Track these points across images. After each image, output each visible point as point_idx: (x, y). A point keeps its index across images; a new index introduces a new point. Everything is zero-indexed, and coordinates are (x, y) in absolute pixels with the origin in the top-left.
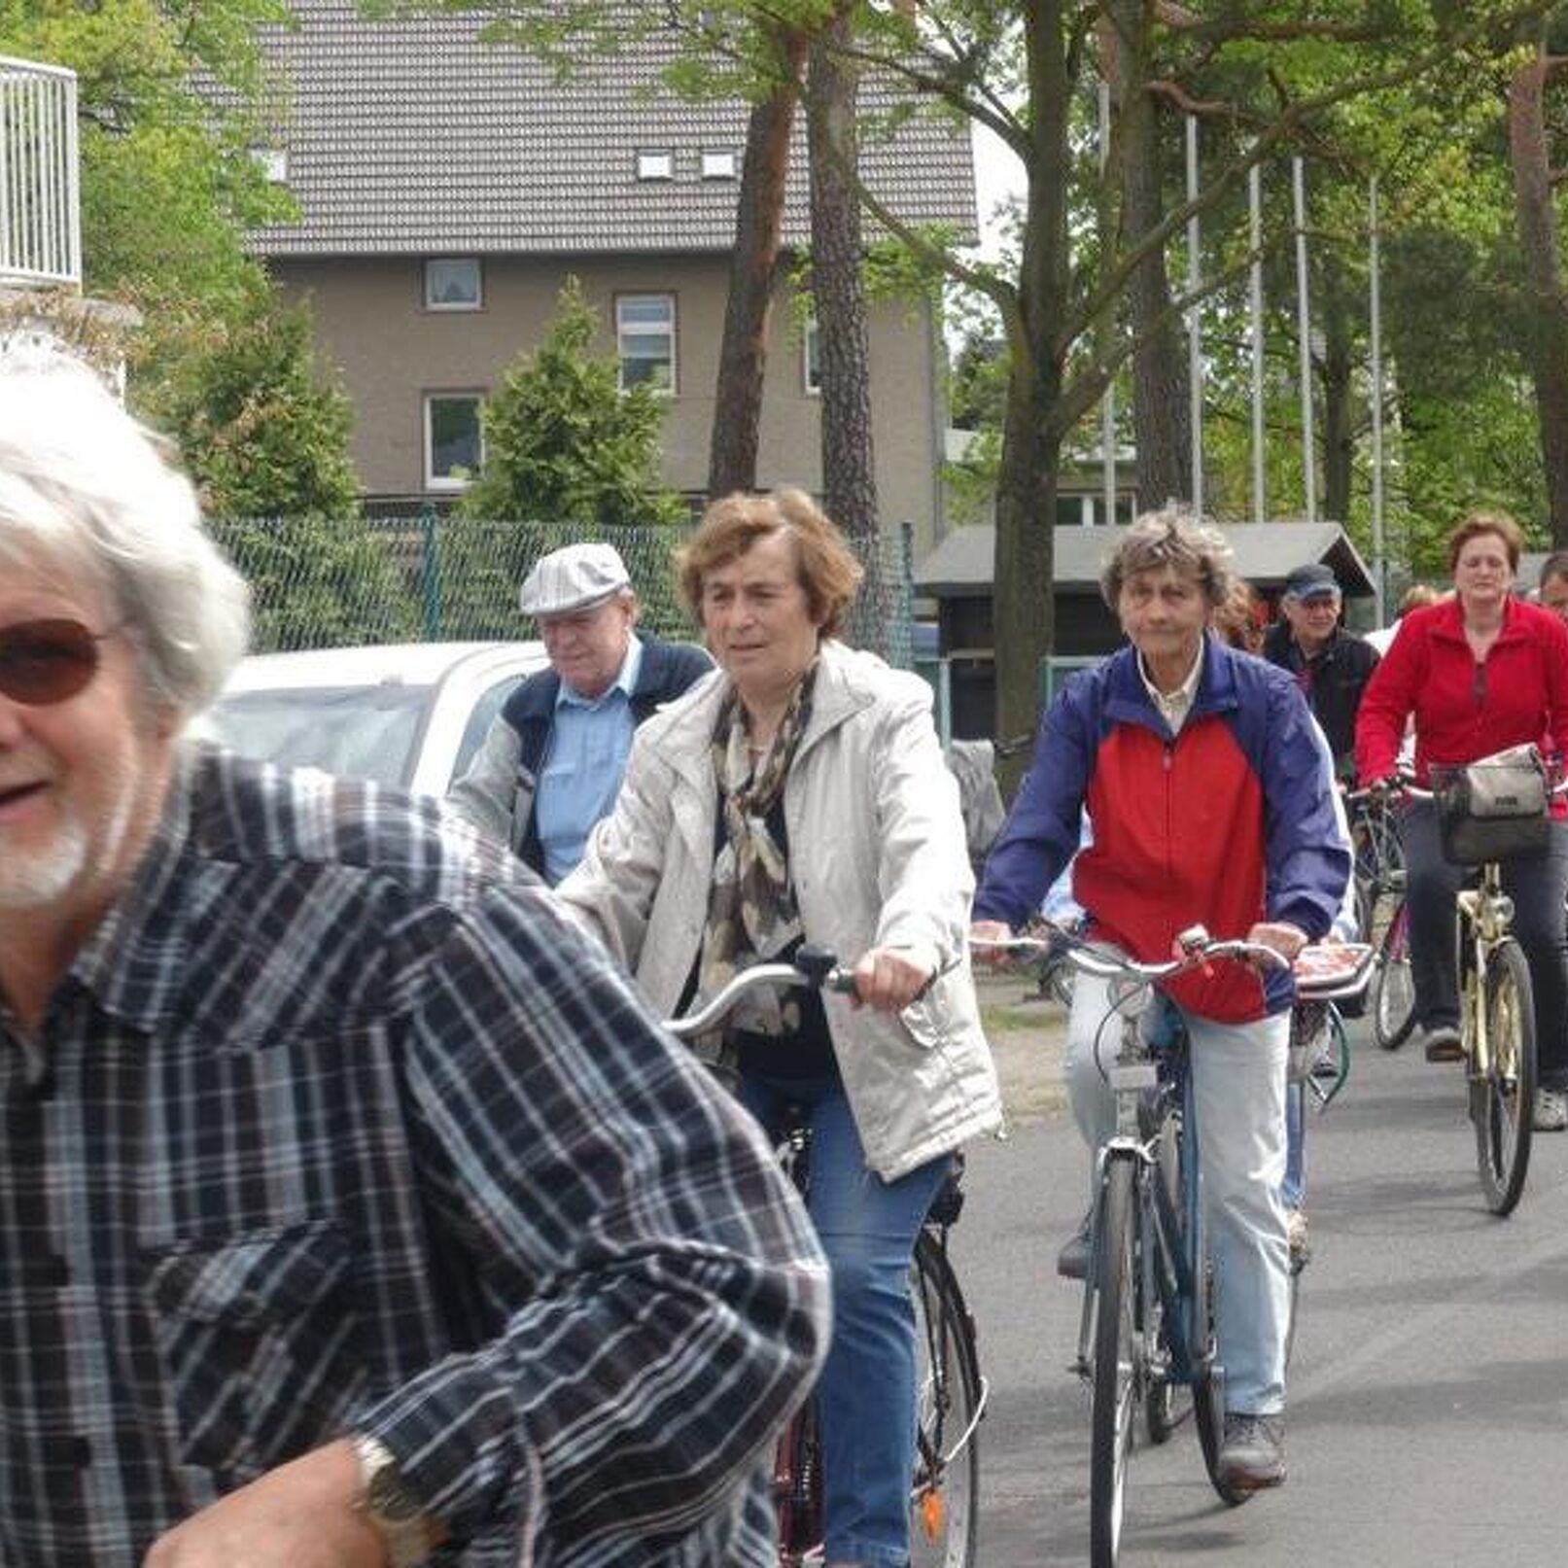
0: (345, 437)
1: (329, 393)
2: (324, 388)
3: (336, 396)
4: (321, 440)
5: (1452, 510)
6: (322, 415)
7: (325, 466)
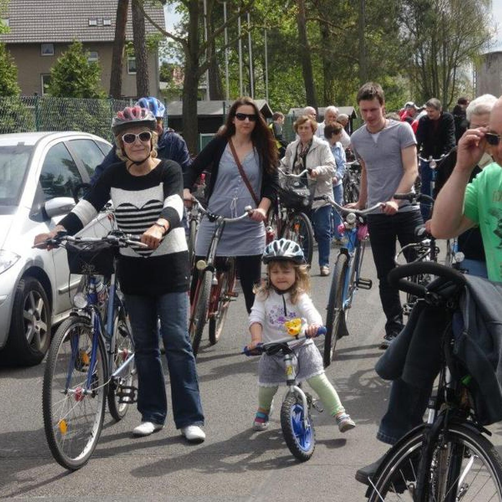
0: (15, 77)
1: (10, 66)
2: (9, 65)
3: (12, 66)
4: (8, 77)
5: (279, 99)
6: (8, 71)
7: (10, 84)
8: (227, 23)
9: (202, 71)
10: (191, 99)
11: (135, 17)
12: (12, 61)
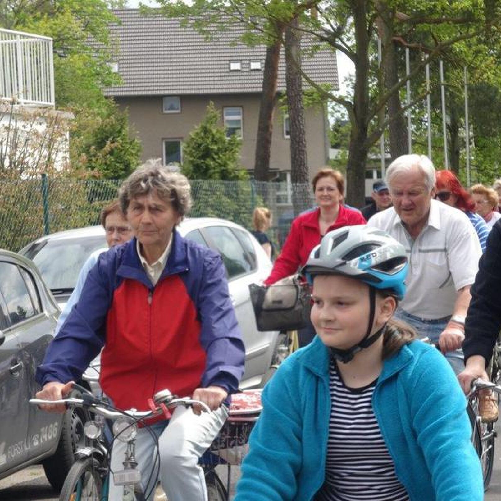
0: (139, 154)
1: (134, 140)
2: (132, 138)
3: (136, 141)
4: (132, 154)
5: (492, 172)
6: (132, 147)
7: (133, 163)
8: (409, 76)
9: (371, 142)
10: (357, 177)
11: (289, 69)
12: (136, 134)
